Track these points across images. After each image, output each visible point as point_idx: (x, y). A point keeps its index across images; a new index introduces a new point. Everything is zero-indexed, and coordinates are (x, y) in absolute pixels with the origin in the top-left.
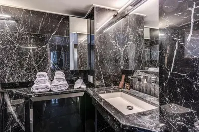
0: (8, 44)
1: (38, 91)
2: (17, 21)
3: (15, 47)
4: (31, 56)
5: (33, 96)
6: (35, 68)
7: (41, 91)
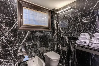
0: (70, 20)
1: (80, 44)
2: (74, 8)
3: (73, 21)
4: (79, 24)
5: (77, 46)
6: (81, 30)
7: (82, 44)
